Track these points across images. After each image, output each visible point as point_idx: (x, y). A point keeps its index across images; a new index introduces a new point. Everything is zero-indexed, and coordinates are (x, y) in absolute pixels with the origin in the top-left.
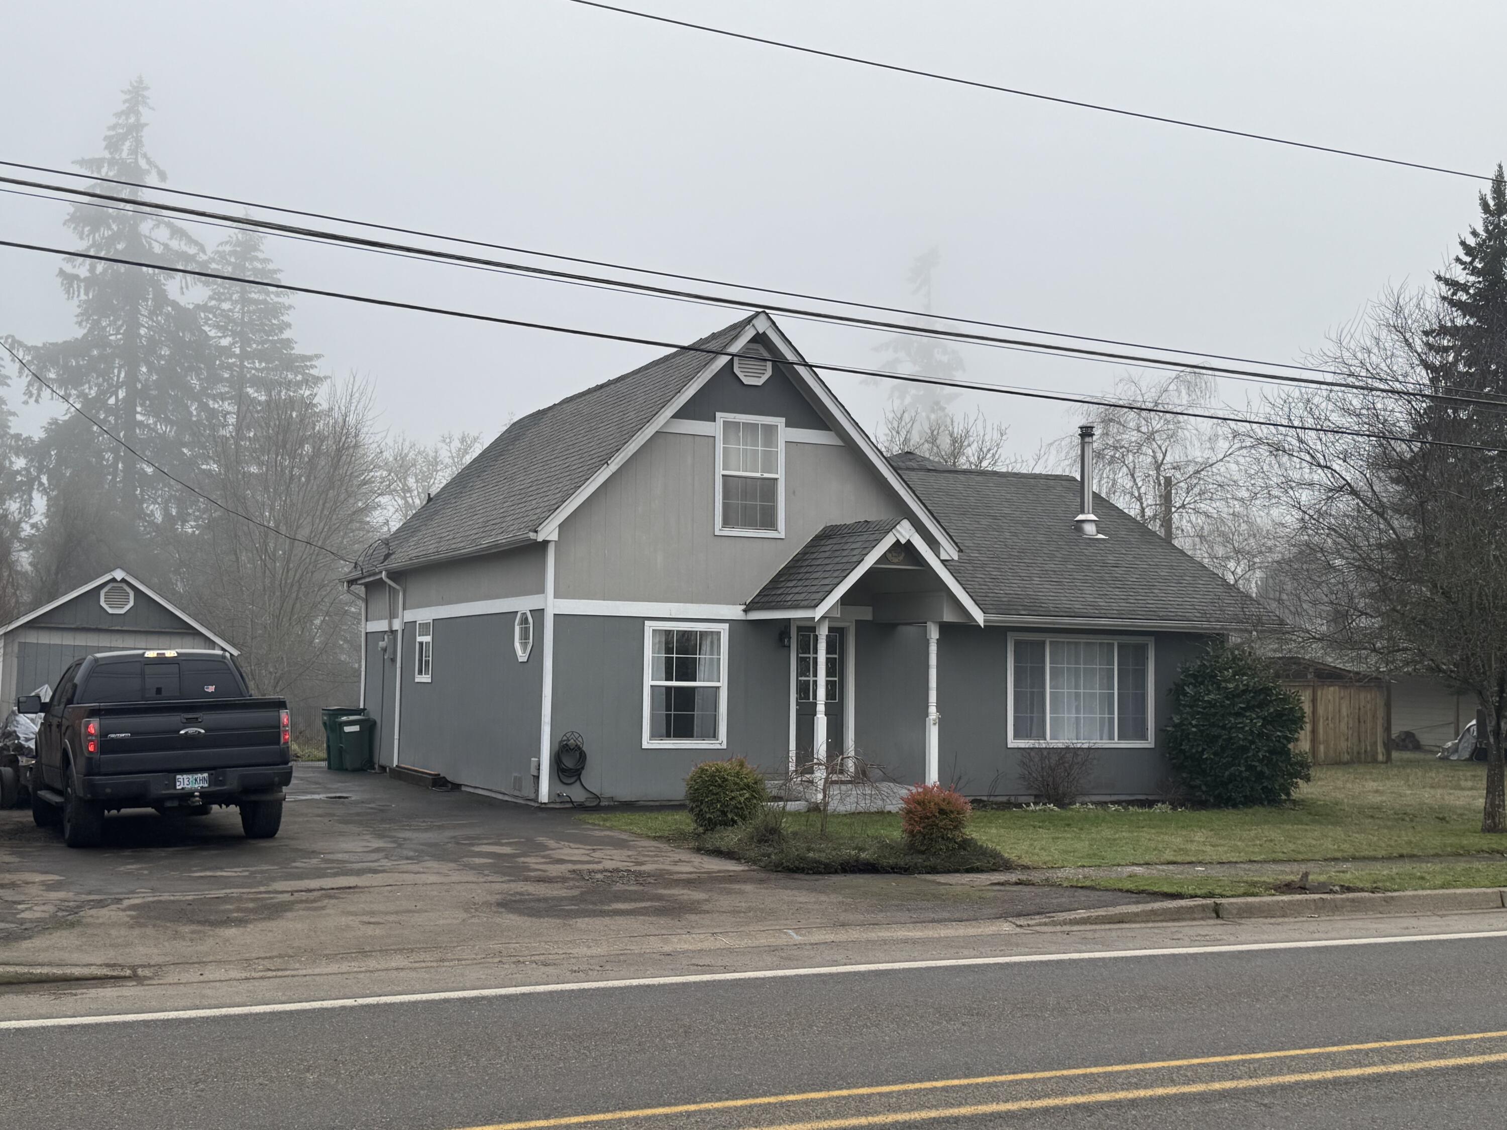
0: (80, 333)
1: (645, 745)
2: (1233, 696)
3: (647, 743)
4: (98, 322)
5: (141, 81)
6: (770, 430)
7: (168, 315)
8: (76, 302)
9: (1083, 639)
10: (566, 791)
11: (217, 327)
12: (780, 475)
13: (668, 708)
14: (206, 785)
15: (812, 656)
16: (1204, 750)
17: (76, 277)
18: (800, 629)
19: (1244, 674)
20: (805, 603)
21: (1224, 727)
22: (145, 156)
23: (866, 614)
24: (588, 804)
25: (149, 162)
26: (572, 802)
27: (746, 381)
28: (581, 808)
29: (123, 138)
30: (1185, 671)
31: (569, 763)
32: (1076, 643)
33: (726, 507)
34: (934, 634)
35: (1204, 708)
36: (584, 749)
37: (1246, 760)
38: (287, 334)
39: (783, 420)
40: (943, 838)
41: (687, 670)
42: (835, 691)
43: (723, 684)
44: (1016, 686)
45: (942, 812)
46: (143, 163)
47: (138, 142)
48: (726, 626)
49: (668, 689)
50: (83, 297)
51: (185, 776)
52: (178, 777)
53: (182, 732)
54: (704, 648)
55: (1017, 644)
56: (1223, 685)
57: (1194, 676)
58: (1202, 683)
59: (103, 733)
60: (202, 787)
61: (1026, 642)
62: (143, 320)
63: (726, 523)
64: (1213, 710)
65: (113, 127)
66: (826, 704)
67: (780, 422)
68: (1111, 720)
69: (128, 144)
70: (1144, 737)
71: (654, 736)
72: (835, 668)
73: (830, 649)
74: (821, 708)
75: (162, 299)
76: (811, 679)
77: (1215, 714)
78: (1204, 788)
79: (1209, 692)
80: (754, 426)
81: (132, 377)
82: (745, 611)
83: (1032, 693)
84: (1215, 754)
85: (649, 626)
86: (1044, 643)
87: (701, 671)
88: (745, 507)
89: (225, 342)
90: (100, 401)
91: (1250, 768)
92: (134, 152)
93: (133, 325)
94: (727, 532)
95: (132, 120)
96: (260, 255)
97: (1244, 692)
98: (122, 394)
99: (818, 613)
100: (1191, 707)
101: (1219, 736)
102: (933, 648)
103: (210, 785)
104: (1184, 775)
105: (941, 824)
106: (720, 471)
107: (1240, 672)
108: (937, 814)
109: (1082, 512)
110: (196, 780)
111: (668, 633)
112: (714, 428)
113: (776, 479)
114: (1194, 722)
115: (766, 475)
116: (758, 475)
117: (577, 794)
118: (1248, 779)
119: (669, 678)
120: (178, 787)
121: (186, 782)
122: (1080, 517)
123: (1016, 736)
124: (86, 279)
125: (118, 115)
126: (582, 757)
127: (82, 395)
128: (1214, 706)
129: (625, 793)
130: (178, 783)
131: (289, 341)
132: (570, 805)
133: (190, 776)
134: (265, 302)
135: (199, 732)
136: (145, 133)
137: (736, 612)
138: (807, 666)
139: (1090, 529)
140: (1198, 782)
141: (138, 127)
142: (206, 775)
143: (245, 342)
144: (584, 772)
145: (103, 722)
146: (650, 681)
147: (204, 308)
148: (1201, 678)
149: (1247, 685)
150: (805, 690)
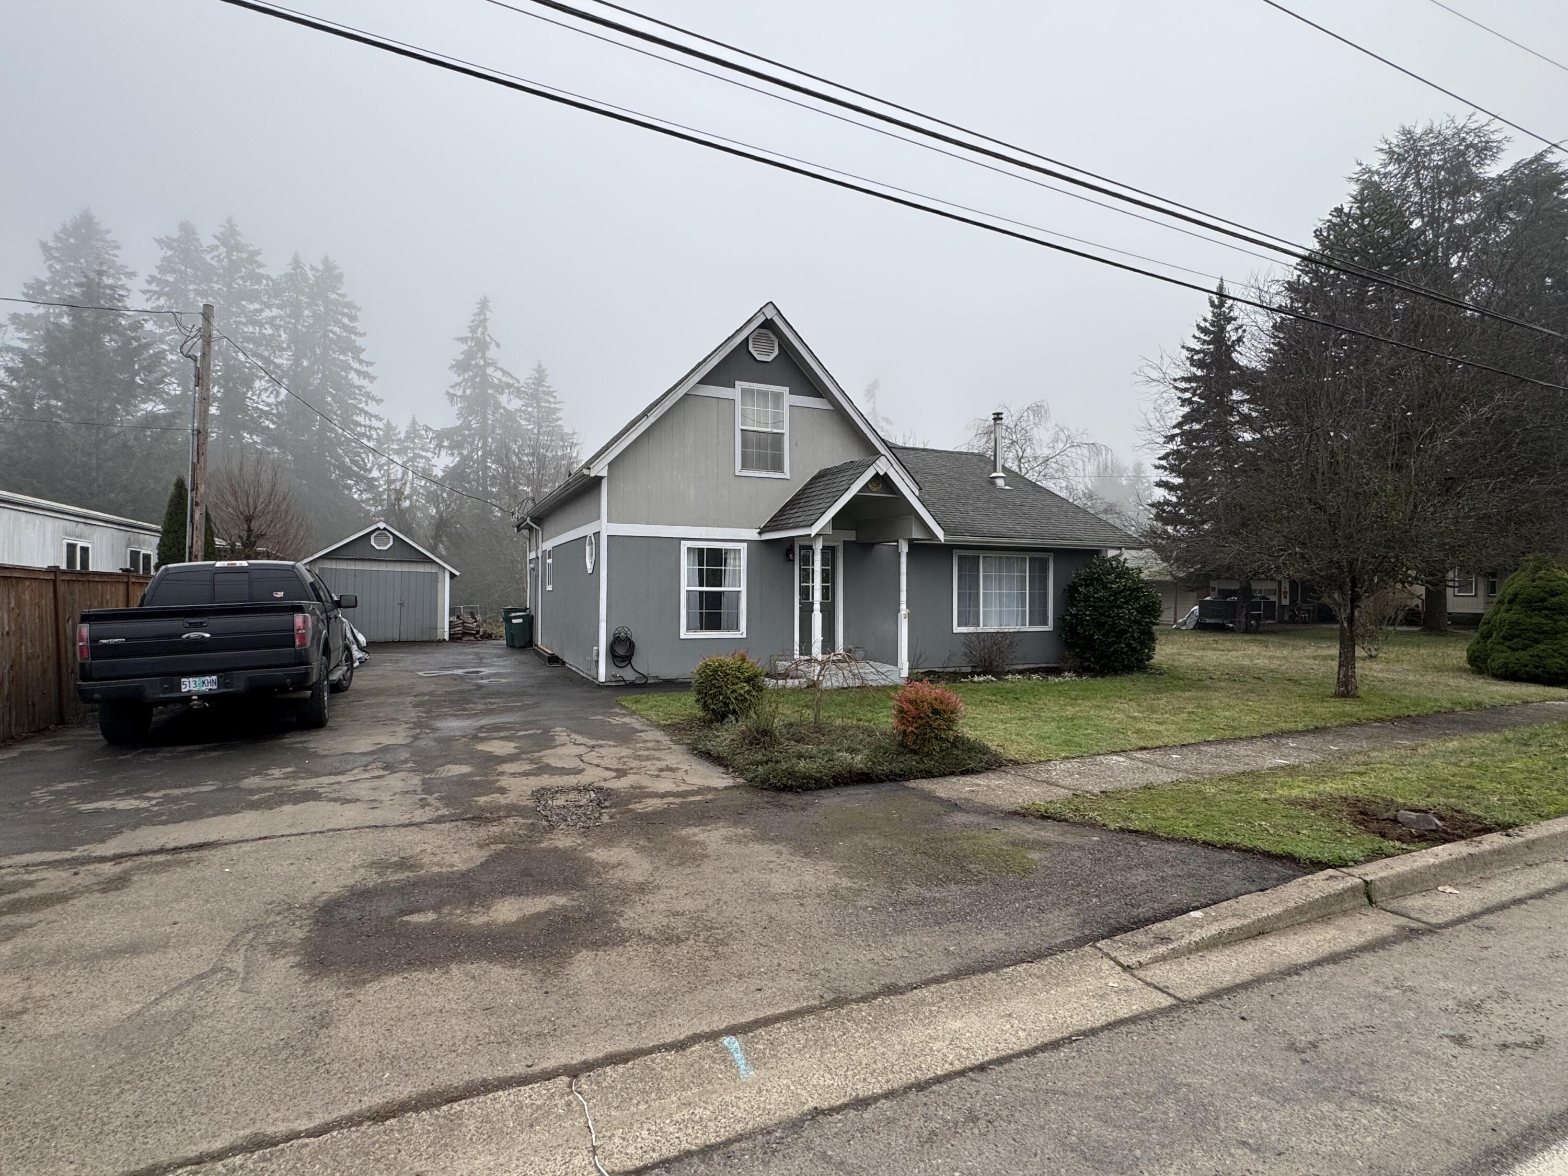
0: (458, 423)
1: (682, 636)
2: (1118, 592)
3: (684, 634)
4: (467, 418)
5: (485, 298)
6: (778, 397)
7: (501, 414)
8: (456, 408)
9: (1005, 554)
10: (619, 673)
11: (526, 419)
12: (786, 430)
13: (701, 608)
14: (215, 687)
15: (811, 567)
16: (1094, 632)
17: (455, 395)
18: (801, 547)
19: (1124, 578)
20: (803, 523)
21: (1109, 616)
22: (489, 335)
23: (851, 536)
24: (638, 682)
25: (491, 338)
26: (624, 681)
27: (759, 358)
28: (631, 686)
29: (478, 326)
30: (1078, 575)
31: (621, 651)
32: (1000, 557)
33: (744, 454)
34: (904, 548)
35: (1095, 602)
36: (633, 639)
37: (1125, 639)
38: (559, 423)
39: (787, 389)
40: (936, 738)
41: (716, 578)
42: (828, 593)
43: (743, 588)
44: (959, 589)
45: (935, 712)
46: (487, 339)
47: (485, 328)
48: (745, 545)
49: (701, 593)
50: (459, 405)
51: (191, 679)
52: (183, 680)
53: (184, 636)
54: (728, 561)
55: (960, 558)
56: (1109, 585)
57: (1084, 579)
58: (1092, 584)
59: (94, 639)
60: (210, 690)
61: (966, 557)
62: (490, 417)
63: (744, 466)
64: (1101, 604)
65: (473, 321)
66: (821, 604)
67: (785, 390)
68: (1024, 612)
69: (480, 329)
70: (1045, 623)
71: (689, 629)
72: (828, 576)
73: (824, 562)
74: (817, 607)
75: (498, 406)
76: (810, 584)
77: (1102, 607)
78: (1092, 659)
79: (1097, 591)
80: (765, 394)
81: (485, 444)
82: (760, 533)
83: (970, 594)
84: (1103, 635)
85: (685, 545)
86: (978, 557)
87: (728, 579)
88: (759, 455)
89: (530, 427)
90: (469, 457)
91: (1128, 645)
92: (483, 333)
93: (485, 418)
94: (745, 473)
95: (482, 317)
96: (546, 384)
97: (1124, 589)
98: (480, 453)
99: (814, 531)
100: (1084, 602)
101: (1106, 623)
102: (904, 560)
103: (219, 688)
104: (1077, 650)
105: (935, 724)
106: (739, 426)
107: (1120, 577)
108: (931, 715)
109: (995, 471)
110: (204, 683)
111: (701, 550)
112: (734, 393)
113: (783, 434)
114: (1088, 613)
115: (775, 431)
116: (769, 430)
117: (628, 674)
118: (1125, 653)
119: (701, 585)
120: (183, 690)
121: (192, 684)
122: (994, 475)
123: (959, 625)
124: (460, 396)
125: (474, 315)
126: (631, 646)
127: (460, 454)
128: (1101, 601)
129: (668, 673)
130: (183, 686)
131: (560, 426)
132: (623, 683)
133: (197, 679)
134: (549, 407)
135: (203, 637)
136: (488, 324)
137: (753, 535)
138: (806, 576)
139: (1000, 483)
140: (1088, 655)
141: (485, 320)
142: (214, 678)
143: (540, 427)
144: (634, 658)
145: (95, 627)
146: (684, 588)
147: (520, 410)
148: (1089, 581)
149: (1125, 585)
150: (806, 593)
